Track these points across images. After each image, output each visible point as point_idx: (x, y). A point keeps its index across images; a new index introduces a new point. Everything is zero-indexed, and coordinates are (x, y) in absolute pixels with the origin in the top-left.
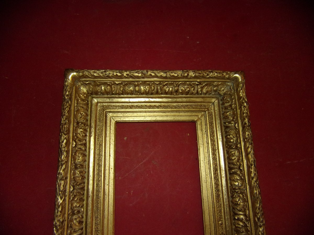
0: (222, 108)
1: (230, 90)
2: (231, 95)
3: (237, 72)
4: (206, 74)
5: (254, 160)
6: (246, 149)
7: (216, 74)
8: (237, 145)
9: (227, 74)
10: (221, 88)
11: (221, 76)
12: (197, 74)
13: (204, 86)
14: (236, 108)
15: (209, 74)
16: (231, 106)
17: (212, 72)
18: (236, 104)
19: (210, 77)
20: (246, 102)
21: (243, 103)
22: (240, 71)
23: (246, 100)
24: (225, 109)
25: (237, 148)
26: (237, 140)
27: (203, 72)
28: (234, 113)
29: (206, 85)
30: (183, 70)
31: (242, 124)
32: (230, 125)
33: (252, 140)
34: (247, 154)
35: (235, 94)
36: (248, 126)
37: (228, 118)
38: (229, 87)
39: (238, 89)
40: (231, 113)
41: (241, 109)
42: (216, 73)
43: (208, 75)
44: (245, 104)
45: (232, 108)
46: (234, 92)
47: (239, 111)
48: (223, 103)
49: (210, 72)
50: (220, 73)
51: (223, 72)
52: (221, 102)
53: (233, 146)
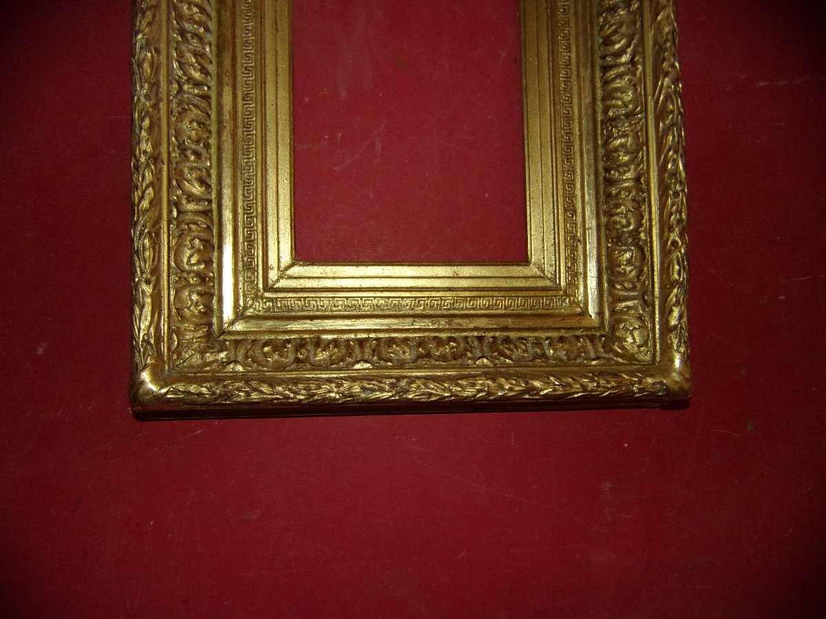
5: (674, 29)
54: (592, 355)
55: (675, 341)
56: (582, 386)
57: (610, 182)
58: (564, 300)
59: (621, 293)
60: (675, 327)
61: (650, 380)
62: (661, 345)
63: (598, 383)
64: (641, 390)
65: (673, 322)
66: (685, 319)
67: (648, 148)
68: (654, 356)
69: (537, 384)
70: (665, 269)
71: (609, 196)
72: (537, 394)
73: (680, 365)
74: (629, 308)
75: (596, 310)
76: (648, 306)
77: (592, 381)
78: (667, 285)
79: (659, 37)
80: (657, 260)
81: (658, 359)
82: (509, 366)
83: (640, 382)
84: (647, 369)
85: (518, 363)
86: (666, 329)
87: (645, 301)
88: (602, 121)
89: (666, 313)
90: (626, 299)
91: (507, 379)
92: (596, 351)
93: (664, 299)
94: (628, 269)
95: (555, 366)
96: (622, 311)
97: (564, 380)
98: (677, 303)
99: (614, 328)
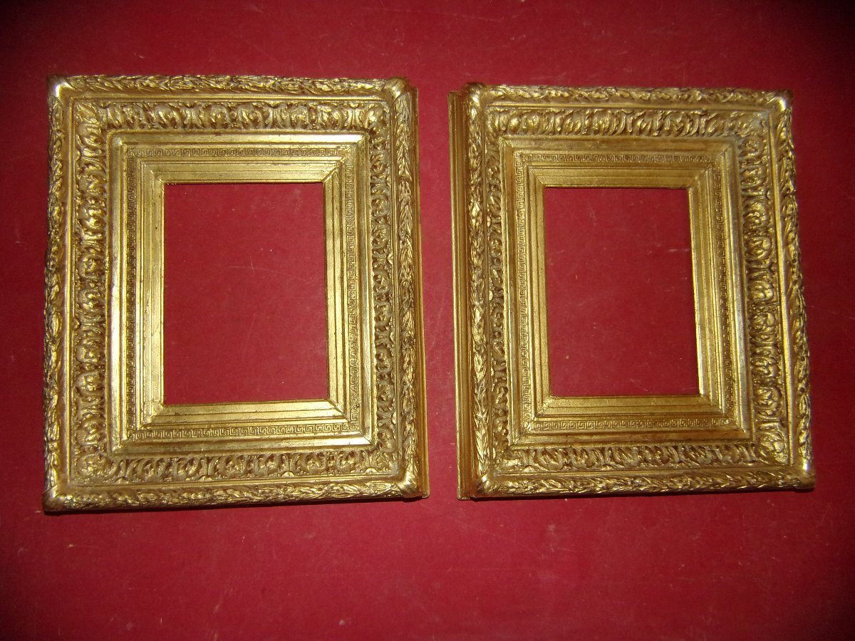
0: (741, 163)
1: (760, 127)
2: (761, 137)
3: (780, 91)
4: (722, 97)
5: (799, 254)
6: (785, 235)
7: (740, 96)
8: (768, 228)
9: (761, 96)
10: (742, 124)
11: (749, 100)
12: (705, 96)
13: (711, 119)
14: (771, 161)
15: (728, 94)
16: (759, 157)
17: (733, 91)
18: (771, 155)
19: (728, 101)
20: (792, 150)
21: (787, 152)
22: (784, 90)
23: (792, 146)
24: (748, 163)
25: (767, 234)
26: (768, 220)
27: (716, 91)
28: (765, 172)
29: (716, 117)
30: (680, 88)
31: (781, 190)
32: (755, 193)
33: (798, 219)
34: (786, 244)
35: (770, 136)
36: (793, 194)
37: (753, 180)
38: (758, 122)
39: (777, 126)
40: (760, 172)
41: (780, 163)
42: (741, 93)
43: (725, 97)
44: (790, 154)
45: (761, 162)
46: (769, 131)
47: (776, 167)
48: (742, 152)
49: (730, 92)
50: (747, 94)
51: (753, 92)
52: (739, 152)
53: (760, 232)
54: (749, 458)
55: (804, 452)
56: (747, 481)
57: (755, 345)
58: (725, 421)
59: (764, 417)
60: (804, 443)
61: (789, 477)
62: (794, 454)
63: (757, 479)
64: (783, 484)
65: (802, 440)
66: (810, 438)
67: (782, 326)
68: (789, 460)
69: (719, 480)
70: (796, 406)
71: (754, 354)
72: (720, 486)
73: (808, 467)
74: (771, 428)
75: (747, 427)
76: (784, 427)
77: (754, 478)
78: (798, 417)
79: (788, 257)
80: (790, 399)
81: (792, 462)
82: (698, 468)
83: (783, 478)
84: (786, 468)
85: (703, 465)
86: (798, 445)
87: (782, 425)
88: (748, 302)
89: (797, 434)
90: (769, 421)
91: (701, 478)
92: (751, 456)
93: (796, 425)
94: (770, 402)
95: (725, 467)
96: (766, 430)
97: (736, 477)
98: (805, 428)
99: (759, 440)
